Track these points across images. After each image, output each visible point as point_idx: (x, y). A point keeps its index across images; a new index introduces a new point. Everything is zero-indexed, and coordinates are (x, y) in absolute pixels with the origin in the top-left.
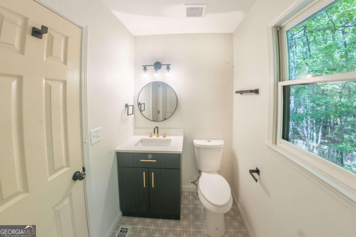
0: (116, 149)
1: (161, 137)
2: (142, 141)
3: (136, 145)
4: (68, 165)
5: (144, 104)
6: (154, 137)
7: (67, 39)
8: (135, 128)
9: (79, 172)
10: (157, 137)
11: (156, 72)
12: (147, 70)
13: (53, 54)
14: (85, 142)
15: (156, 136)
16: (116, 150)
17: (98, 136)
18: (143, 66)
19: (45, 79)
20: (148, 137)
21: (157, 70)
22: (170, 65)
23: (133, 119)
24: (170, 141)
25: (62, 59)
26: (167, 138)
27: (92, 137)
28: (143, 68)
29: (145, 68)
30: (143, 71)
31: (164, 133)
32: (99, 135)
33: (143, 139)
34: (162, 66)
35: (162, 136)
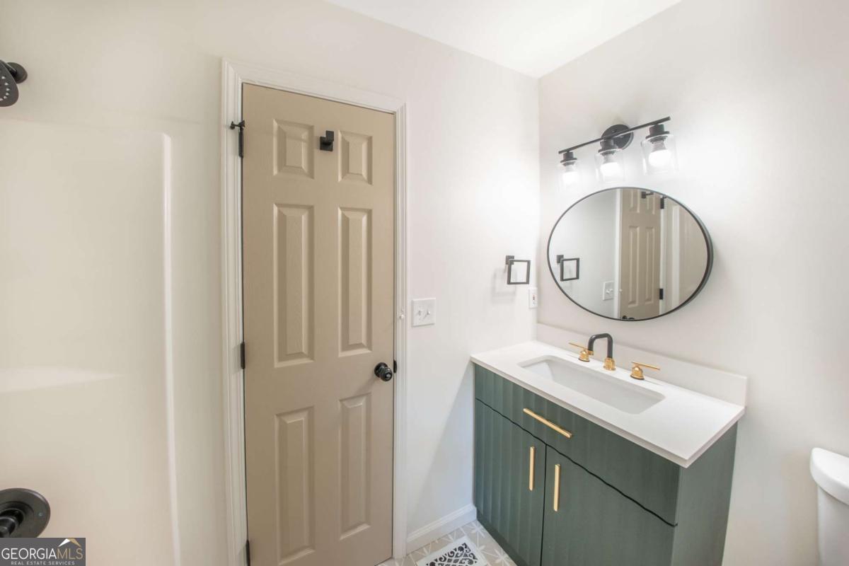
0: (474, 356)
1: (623, 375)
2: (550, 361)
3: (526, 365)
4: (369, 346)
5: (578, 260)
6: (596, 364)
7: (370, 140)
8: (539, 322)
9: (386, 366)
10: (604, 367)
11: (607, 161)
12: (575, 159)
13: (351, 171)
14: (400, 317)
15: (603, 364)
16: (472, 358)
17: (428, 314)
18: (560, 152)
19: (341, 208)
20: (572, 358)
21: (613, 153)
22: (667, 119)
23: (531, 298)
24: (655, 398)
25: (364, 173)
26: (648, 384)
27: (416, 312)
28: (562, 157)
29: (568, 156)
30: (561, 165)
31: (638, 366)
32: (429, 312)
33: (556, 358)
34: (636, 132)
35: (630, 373)
